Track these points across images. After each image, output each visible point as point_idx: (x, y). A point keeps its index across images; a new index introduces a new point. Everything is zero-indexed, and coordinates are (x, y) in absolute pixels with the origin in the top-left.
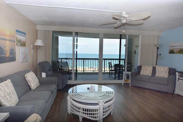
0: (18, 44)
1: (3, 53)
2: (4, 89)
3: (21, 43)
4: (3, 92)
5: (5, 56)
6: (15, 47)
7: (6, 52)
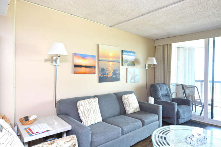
0: (125, 64)
1: (105, 73)
2: (85, 105)
3: (128, 63)
4: (83, 107)
5: (107, 76)
6: (119, 68)
7: (108, 72)
